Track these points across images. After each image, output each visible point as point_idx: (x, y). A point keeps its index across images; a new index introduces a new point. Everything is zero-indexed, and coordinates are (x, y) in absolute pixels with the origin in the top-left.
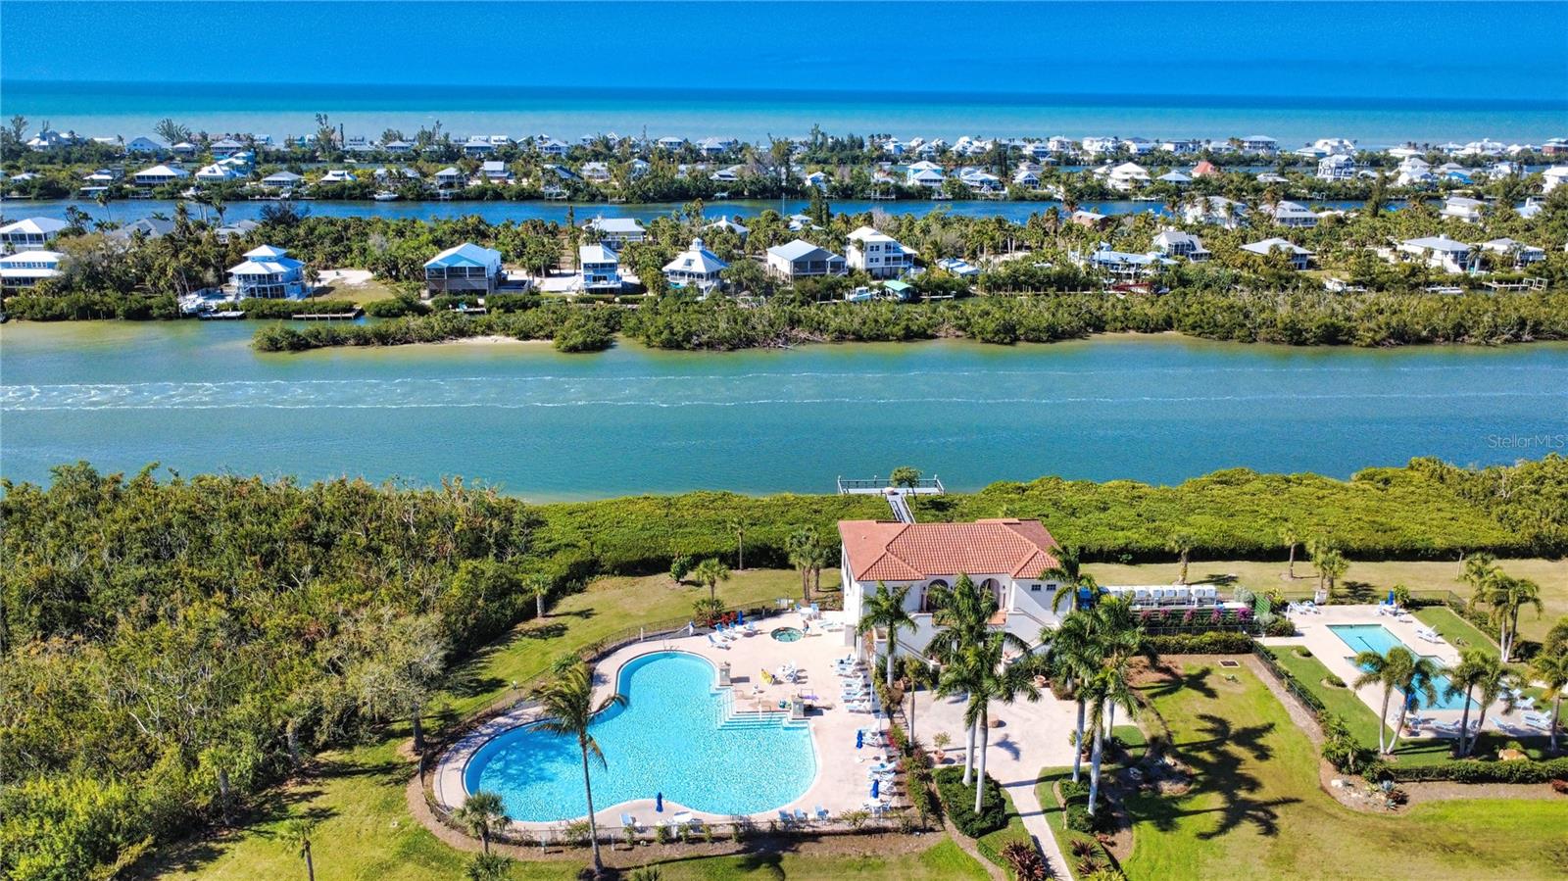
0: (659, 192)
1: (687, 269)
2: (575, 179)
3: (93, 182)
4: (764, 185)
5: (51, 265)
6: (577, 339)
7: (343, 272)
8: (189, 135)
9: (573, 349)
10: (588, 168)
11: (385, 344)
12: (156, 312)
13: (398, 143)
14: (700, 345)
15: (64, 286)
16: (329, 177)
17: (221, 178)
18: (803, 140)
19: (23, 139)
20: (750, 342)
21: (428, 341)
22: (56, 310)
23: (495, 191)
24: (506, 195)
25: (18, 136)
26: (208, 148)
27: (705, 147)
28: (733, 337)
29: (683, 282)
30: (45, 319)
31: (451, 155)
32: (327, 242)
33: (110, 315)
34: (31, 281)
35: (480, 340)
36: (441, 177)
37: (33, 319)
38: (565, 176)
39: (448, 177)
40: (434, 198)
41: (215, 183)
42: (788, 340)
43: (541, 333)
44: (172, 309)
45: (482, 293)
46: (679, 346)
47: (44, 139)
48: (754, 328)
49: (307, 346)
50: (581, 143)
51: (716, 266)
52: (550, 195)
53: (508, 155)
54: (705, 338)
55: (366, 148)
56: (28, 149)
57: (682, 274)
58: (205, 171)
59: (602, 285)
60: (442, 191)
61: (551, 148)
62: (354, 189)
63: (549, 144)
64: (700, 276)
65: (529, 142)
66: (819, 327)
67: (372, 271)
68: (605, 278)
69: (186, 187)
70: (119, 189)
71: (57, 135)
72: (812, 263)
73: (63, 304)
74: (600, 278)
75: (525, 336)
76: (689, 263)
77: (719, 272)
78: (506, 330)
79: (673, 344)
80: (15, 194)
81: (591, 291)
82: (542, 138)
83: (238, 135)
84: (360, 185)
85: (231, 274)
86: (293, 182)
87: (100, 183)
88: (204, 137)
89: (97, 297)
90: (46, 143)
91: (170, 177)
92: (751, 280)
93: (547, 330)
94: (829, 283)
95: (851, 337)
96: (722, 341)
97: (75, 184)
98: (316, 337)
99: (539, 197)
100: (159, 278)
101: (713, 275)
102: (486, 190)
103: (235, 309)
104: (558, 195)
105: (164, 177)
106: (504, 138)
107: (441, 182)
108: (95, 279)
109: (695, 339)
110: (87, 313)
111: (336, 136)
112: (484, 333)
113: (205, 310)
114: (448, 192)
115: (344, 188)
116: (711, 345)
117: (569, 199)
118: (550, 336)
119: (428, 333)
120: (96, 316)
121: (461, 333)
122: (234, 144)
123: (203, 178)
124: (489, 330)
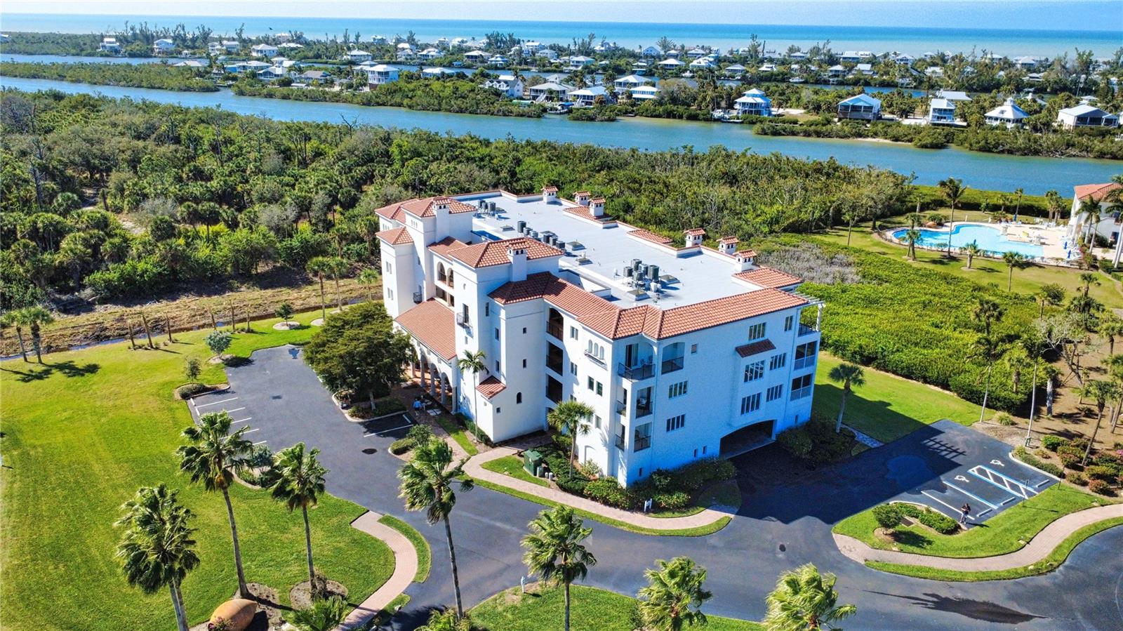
0: (982, 86)
1: (1001, 116)
2: (921, 75)
3: (638, 66)
4: (1065, 84)
5: (652, 93)
6: (928, 141)
7: (787, 110)
8: (675, 46)
9: (925, 146)
10: (929, 70)
11: (819, 137)
12: (701, 117)
13: (798, 54)
14: (1002, 152)
15: (660, 103)
16: (763, 68)
17: (703, 66)
18: (1106, 60)
19: (592, 46)
20: (1036, 153)
21: (841, 138)
22: (657, 112)
23: (865, 81)
24: (872, 83)
25: (589, 44)
26: (686, 53)
27: (1020, 62)
28: (1025, 148)
29: (995, 123)
30: (652, 116)
31: (833, 60)
32: (777, 94)
33: (681, 117)
34: (644, 100)
35: (869, 139)
36: (831, 71)
37: (647, 116)
38: (915, 73)
39: (836, 71)
40: (826, 83)
41: (700, 69)
42: (1062, 154)
43: (906, 138)
44: (709, 116)
45: (869, 121)
46: (989, 151)
47: (602, 46)
48: (1041, 145)
49: (780, 134)
50: (923, 57)
51: (1020, 116)
52: (902, 84)
53: (873, 61)
54: (1007, 147)
55: (776, 56)
56: (594, 51)
57: (996, 119)
58: (695, 63)
59: (943, 121)
60: (831, 80)
61: (902, 60)
62: (778, 75)
63: (899, 57)
64: (1009, 120)
65: (886, 56)
66: (1087, 149)
67: (805, 108)
68: (945, 118)
69: (685, 71)
70: (651, 70)
71: (608, 44)
72: (1091, 119)
73: (661, 110)
74: (942, 118)
75: (896, 139)
76: (1002, 112)
77: (1021, 119)
78: (885, 135)
79: (986, 149)
80: (600, 71)
81: (934, 124)
82: (895, 53)
83: (703, 47)
84: (782, 73)
85: (736, 102)
86: (742, 71)
87: (642, 67)
88: (683, 47)
89: (675, 108)
90: (603, 48)
91: (676, 65)
92: (1044, 124)
93: (910, 137)
94: (1101, 131)
95: (1109, 156)
96: (1019, 150)
97: (629, 67)
98: (784, 131)
99: (895, 85)
100: (702, 102)
101: (1017, 121)
102: (860, 79)
103: (738, 119)
104: (908, 84)
105: (672, 65)
106: (868, 53)
107: (830, 74)
108: (674, 100)
109: (1000, 148)
110: (670, 115)
111: (760, 49)
112: (872, 136)
113: (723, 118)
114: (836, 79)
115: (772, 74)
116: (1010, 152)
117: (915, 87)
118: (910, 141)
119: (841, 133)
120: (674, 117)
121: (860, 135)
122: (701, 52)
123: (695, 66)
124: (875, 135)
